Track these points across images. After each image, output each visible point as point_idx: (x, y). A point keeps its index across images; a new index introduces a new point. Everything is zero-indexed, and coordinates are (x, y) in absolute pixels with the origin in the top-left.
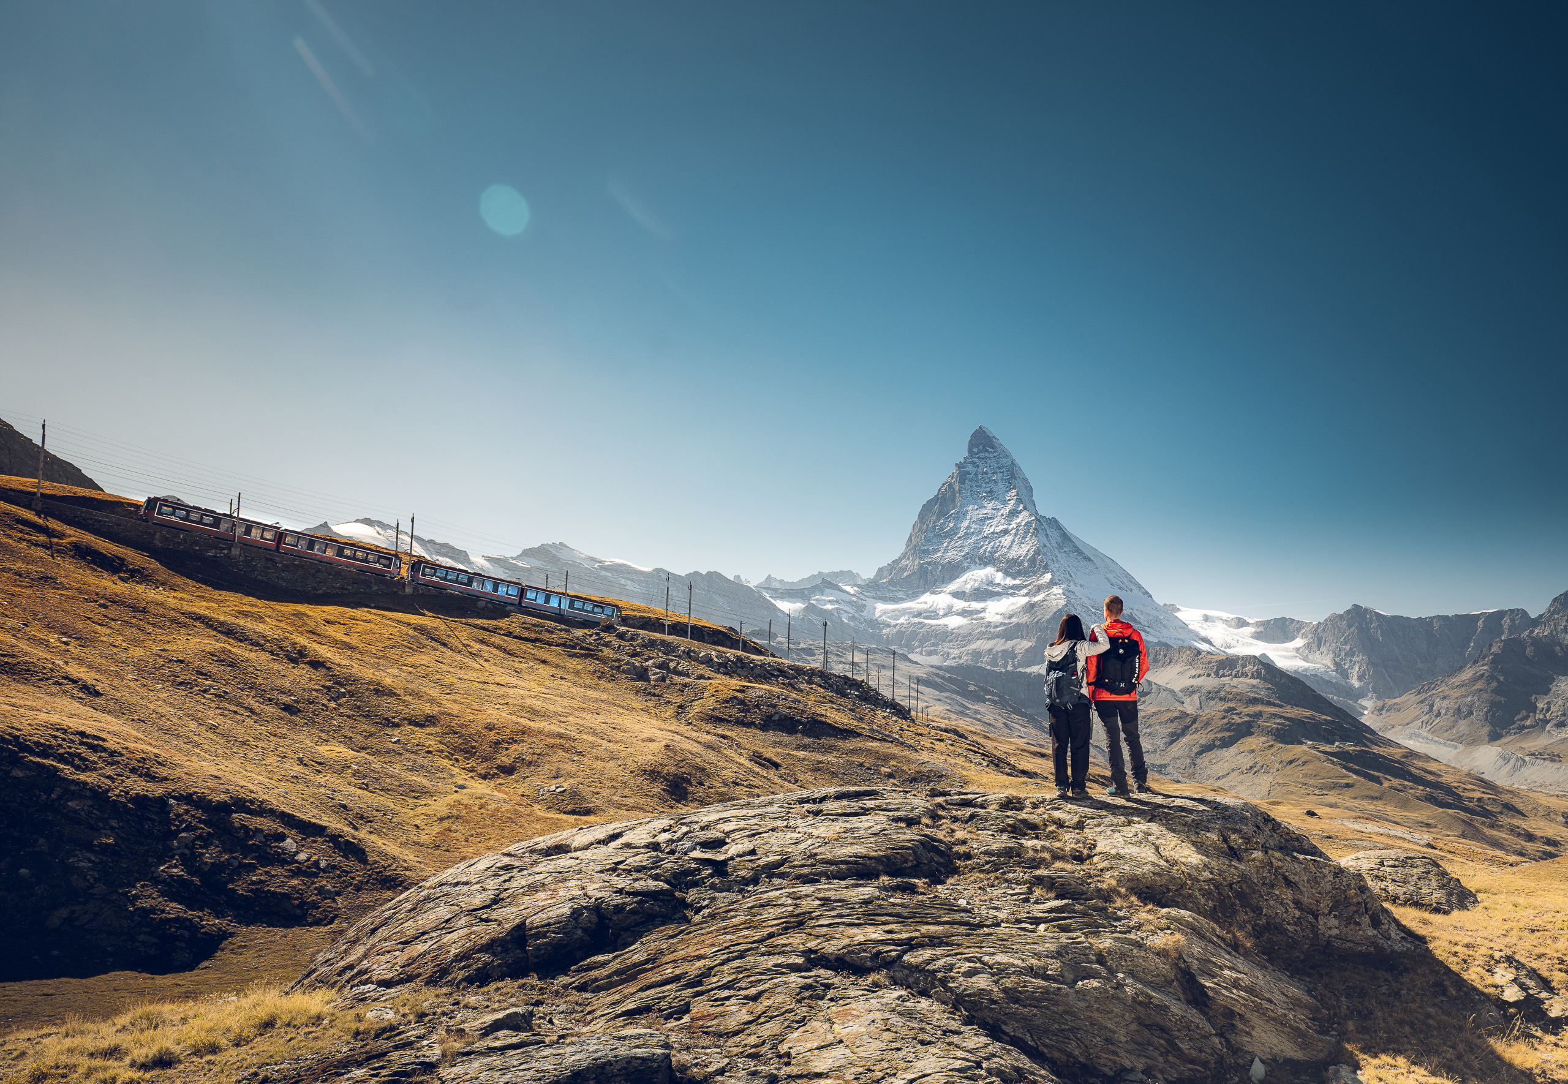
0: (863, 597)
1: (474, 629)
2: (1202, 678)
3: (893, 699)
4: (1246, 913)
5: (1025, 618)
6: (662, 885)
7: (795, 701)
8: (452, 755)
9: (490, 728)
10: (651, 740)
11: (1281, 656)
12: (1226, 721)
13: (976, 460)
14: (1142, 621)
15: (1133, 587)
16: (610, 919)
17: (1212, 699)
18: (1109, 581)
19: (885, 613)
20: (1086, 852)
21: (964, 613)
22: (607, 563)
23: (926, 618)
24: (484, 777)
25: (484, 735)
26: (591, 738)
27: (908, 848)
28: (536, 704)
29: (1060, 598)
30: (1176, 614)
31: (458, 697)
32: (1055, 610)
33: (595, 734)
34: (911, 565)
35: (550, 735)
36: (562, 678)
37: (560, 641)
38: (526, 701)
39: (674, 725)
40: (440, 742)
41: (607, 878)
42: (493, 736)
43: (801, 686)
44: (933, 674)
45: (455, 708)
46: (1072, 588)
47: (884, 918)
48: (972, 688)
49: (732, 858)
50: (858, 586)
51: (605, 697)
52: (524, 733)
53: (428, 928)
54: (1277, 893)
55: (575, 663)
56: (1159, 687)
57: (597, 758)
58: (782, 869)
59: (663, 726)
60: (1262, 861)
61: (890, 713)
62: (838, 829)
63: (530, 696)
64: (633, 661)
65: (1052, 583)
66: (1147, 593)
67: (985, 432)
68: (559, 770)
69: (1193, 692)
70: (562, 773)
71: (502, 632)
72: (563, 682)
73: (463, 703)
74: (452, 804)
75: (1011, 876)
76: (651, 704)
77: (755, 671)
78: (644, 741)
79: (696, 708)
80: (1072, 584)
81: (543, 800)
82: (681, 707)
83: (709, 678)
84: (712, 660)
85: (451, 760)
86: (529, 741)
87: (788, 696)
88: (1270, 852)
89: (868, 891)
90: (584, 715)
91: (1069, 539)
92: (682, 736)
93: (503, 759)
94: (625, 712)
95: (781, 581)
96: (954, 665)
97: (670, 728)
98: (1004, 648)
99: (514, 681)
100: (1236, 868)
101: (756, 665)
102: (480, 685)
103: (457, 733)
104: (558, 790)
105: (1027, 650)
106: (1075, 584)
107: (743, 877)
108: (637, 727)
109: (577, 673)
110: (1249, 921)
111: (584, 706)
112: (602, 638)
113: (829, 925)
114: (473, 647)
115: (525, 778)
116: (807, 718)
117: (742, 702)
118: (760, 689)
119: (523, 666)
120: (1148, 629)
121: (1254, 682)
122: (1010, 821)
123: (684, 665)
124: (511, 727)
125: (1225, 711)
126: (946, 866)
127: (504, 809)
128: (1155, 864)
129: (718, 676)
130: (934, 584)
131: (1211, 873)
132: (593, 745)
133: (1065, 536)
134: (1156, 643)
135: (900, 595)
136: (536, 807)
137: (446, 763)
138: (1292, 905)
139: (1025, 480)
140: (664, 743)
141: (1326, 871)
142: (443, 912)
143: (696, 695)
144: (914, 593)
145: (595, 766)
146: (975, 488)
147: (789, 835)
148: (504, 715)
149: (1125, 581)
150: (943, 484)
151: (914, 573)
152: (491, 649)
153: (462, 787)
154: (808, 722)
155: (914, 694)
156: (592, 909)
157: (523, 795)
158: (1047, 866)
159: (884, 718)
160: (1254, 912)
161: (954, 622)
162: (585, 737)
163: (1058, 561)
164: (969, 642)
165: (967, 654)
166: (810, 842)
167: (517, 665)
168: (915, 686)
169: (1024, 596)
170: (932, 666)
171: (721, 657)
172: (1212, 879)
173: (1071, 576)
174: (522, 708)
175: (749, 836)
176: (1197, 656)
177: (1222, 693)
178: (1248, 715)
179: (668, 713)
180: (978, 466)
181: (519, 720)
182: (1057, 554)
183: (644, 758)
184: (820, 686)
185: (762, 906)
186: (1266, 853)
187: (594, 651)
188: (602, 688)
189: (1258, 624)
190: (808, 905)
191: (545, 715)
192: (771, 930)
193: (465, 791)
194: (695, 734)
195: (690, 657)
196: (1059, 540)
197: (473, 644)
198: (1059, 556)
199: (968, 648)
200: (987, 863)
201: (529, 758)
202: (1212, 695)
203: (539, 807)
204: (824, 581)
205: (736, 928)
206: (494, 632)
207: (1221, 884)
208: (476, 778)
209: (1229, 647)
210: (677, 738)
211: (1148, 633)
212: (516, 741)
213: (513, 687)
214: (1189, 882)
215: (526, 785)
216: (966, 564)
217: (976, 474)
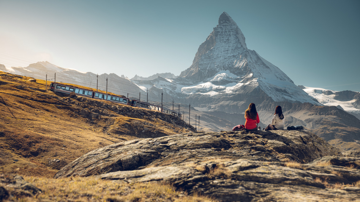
0: (175, 84)
1: (17, 97)
2: (314, 115)
3: (190, 124)
4: (307, 157)
5: (242, 92)
6: (154, 151)
7: (151, 125)
8: (11, 148)
9: (27, 137)
10: (94, 141)
11: (346, 106)
12: (323, 133)
13: (222, 26)
14: (289, 93)
15: (286, 79)
16: (143, 159)
17: (318, 124)
18: (276, 76)
19: (184, 90)
20: (265, 143)
21: (216, 90)
22: (67, 70)
23: (201, 92)
24: (25, 157)
25: (25, 140)
26: (69, 140)
27: (218, 141)
28: (46, 127)
29: (256, 83)
30: (303, 90)
31: (12, 125)
32: (254, 88)
33: (70, 139)
34: (195, 70)
35: (52, 139)
36: (55, 117)
37: (54, 102)
38: (41, 126)
39: (102, 135)
40: (6, 143)
41: (139, 150)
42: (28, 140)
43: (153, 119)
44: (204, 115)
45: (11, 129)
46: (261, 79)
47: (214, 155)
48: (220, 121)
49: (171, 145)
50: (173, 79)
51: (73, 124)
52: (41, 139)
53: (91, 164)
54: (316, 153)
55: (60, 110)
56: (296, 119)
57: (72, 148)
58: (185, 147)
59: (98, 135)
60: (312, 145)
61: (188, 129)
62: (198, 138)
63: (43, 124)
64: (84, 109)
65: (253, 77)
66: (292, 81)
67: (226, 15)
68: (56, 153)
69: (310, 121)
70: (58, 154)
71: (29, 98)
72: (56, 118)
73: (14, 127)
74: (13, 167)
75: (245, 147)
76: (92, 127)
77: (134, 113)
78: (91, 141)
79: (111, 128)
80: (261, 78)
81: (51, 165)
82: (105, 128)
83: (116, 116)
84: (117, 109)
85: (11, 150)
86: (44, 142)
87: (148, 123)
88: (314, 142)
89: (209, 150)
90: (66, 131)
91: (260, 59)
92: (106, 139)
93: (33, 149)
94: (82, 130)
95: (141, 77)
96: (213, 111)
97: (101, 136)
98: (233, 104)
99: (35, 118)
100: (304, 146)
101: (135, 111)
102: (21, 120)
103: (12, 139)
104: (57, 161)
105: (242, 105)
106: (262, 78)
107: (175, 149)
108: (88, 136)
109: (61, 115)
110: (308, 160)
111: (65, 128)
112: (71, 100)
113: (201, 156)
114: (17, 105)
115: (42, 157)
116: (156, 131)
117: (129, 125)
118: (137, 120)
119: (38, 112)
120: (292, 96)
121: (335, 117)
122: (244, 136)
123: (105, 111)
124: (36, 136)
125: (322, 128)
126: (228, 146)
127: (35, 169)
128: (283, 144)
129: (120, 115)
130: (205, 78)
131: (298, 147)
132: (70, 143)
133: (258, 58)
134: (295, 101)
135: (191, 83)
136: (48, 168)
137: (9, 151)
138: (319, 156)
139: (242, 35)
140: (99, 142)
141: (329, 147)
142: (95, 160)
143: (111, 123)
144: (196, 82)
145: (71, 151)
146: (222, 38)
147: (185, 140)
148: (32, 132)
149: (283, 76)
150: (208, 37)
151: (196, 74)
152: (24, 105)
153: (17, 161)
154: (156, 133)
155: (198, 123)
156: (137, 156)
157: (42, 163)
158: (255, 145)
159: (186, 131)
160: (309, 157)
161: (213, 94)
162: (67, 140)
163: (255, 68)
164: (219, 102)
165: (218, 107)
166: (191, 141)
167: (36, 111)
168: (198, 120)
169: (241, 83)
170: (204, 112)
171: (121, 108)
172: (298, 148)
173: (260, 74)
174: (40, 129)
175: (174, 141)
176: (312, 106)
177: (322, 122)
178: (332, 130)
179: (100, 130)
180: (223, 29)
181: (39, 134)
182: (255, 65)
183: (91, 148)
184: (161, 119)
185: (182, 154)
186: (313, 142)
187: (68, 105)
188: (72, 120)
189: (336, 93)
190: (194, 153)
191: (49, 132)
192: (186, 158)
193: (18, 162)
194: (111, 138)
195: (108, 108)
196: (256, 59)
197: (17, 103)
198: (256, 66)
199: (218, 104)
200: (239, 145)
201: (43, 149)
202: (318, 122)
203: (49, 168)
204: (159, 77)
205: (177, 158)
206: (26, 98)
207: (300, 150)
208: (22, 157)
209: (325, 103)
210: (104, 140)
211: (292, 97)
212: (38, 142)
213: (35, 120)
214: (292, 149)
215: (43, 159)
216: (218, 70)
217: (222, 32)
